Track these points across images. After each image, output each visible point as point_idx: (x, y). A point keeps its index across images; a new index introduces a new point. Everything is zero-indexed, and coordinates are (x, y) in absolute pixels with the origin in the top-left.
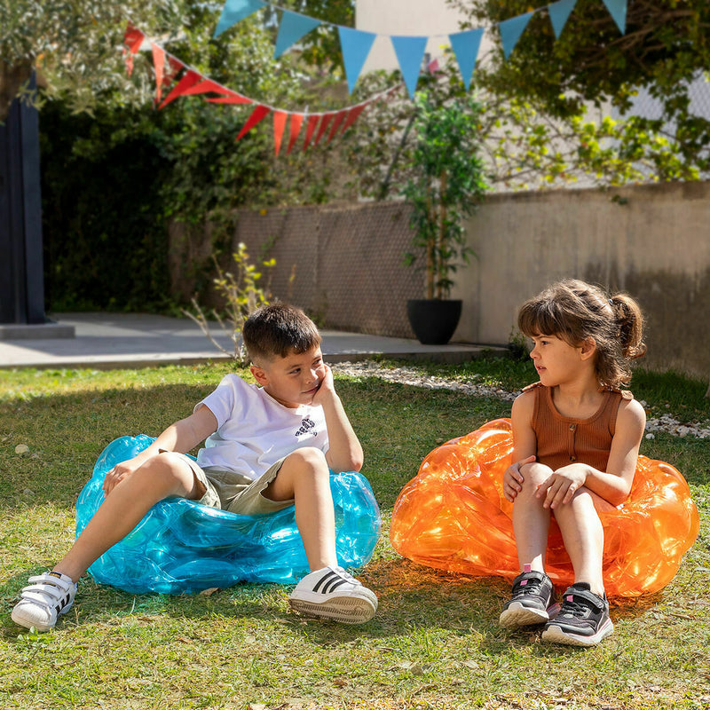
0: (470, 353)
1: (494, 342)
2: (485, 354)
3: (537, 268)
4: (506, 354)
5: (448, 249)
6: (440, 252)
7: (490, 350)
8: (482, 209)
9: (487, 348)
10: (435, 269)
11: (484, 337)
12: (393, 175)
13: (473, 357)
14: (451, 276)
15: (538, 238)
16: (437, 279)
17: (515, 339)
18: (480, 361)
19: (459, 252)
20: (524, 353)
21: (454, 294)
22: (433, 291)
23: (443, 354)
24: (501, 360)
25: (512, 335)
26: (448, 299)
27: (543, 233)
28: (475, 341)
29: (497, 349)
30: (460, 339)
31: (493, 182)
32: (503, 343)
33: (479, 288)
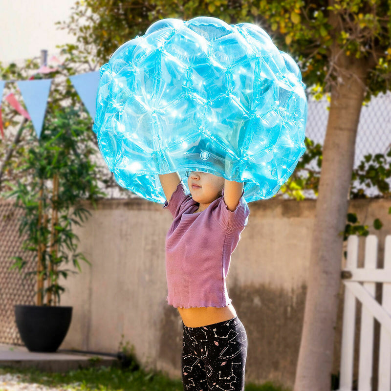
0: (77, 362)
1: (104, 351)
2: (93, 363)
3: (147, 277)
4: (114, 364)
5: (59, 255)
6: (50, 256)
7: (98, 361)
8: (98, 214)
9: (95, 357)
10: (45, 274)
11: (93, 347)
12: (6, 172)
13: (79, 366)
14: (61, 281)
15: (149, 247)
16: (46, 284)
17: (124, 348)
18: (87, 370)
19: (70, 257)
20: (133, 363)
21: (64, 301)
22: (42, 298)
23: (50, 362)
24: (108, 369)
25: (121, 343)
26: (57, 305)
27: (154, 242)
28: (85, 349)
29: (106, 358)
30: (69, 347)
31: (107, 187)
32: (112, 352)
33: (90, 295)
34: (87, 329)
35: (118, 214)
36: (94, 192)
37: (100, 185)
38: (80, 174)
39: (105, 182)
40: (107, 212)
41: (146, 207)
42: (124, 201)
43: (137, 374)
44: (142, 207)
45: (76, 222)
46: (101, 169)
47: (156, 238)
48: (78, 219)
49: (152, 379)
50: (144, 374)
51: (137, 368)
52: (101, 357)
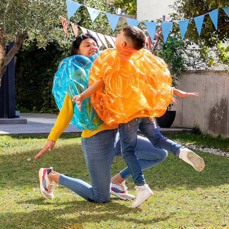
0: (178, 131)
1: (188, 127)
2: (184, 132)
3: (204, 100)
4: (192, 132)
8: (185, 76)
9: (184, 129)
11: (184, 126)
13: (179, 133)
15: (204, 88)
17: (195, 126)
18: (182, 134)
20: (199, 131)
23: (168, 131)
24: (190, 134)
25: (194, 124)
28: (181, 127)
29: (188, 130)
30: (175, 126)
31: (188, 66)
32: (191, 127)
33: (182, 106)
34: (181, 119)
35: (192, 76)
36: (183, 68)
37: (186, 65)
38: (178, 62)
39: (187, 64)
40: (188, 75)
41: (203, 73)
42: (195, 71)
43: (200, 136)
44: (201, 73)
45: (177, 79)
46: (185, 59)
47: (207, 85)
48: (177, 78)
49: (206, 137)
50: (203, 136)
51: (200, 133)
52: (186, 129)
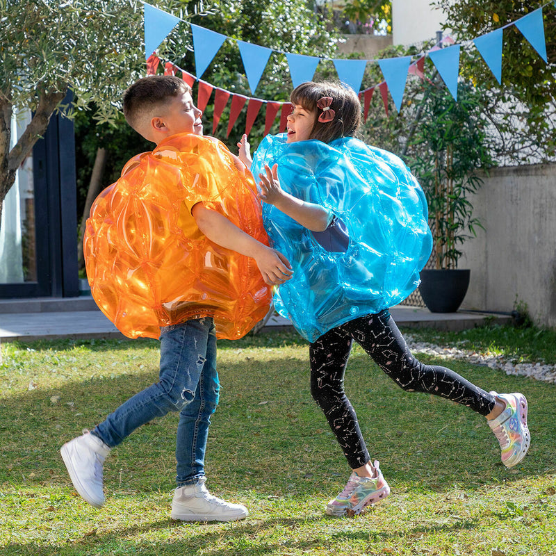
0: (473, 320)
1: (500, 310)
2: (488, 322)
3: (537, 239)
4: (508, 323)
5: (456, 221)
6: (447, 223)
7: (493, 319)
8: (490, 182)
9: (489, 316)
10: (443, 239)
11: (491, 307)
12: (410, 147)
13: (475, 324)
14: (458, 246)
15: (537, 211)
16: (445, 249)
17: (518, 307)
18: (482, 328)
19: (466, 223)
20: (526, 320)
21: (461, 264)
22: (441, 262)
23: (446, 321)
24: (501, 327)
25: (516, 302)
26: (455, 268)
27: (541, 205)
28: (484, 309)
29: (500, 316)
30: (469, 308)
31: (498, 155)
32: (508, 311)
33: (487, 258)
34: (485, 290)
35: (508, 179)
36: (486, 160)
37: (493, 153)
38: (471, 144)
39: (497, 151)
40: (498, 179)
41: (533, 172)
42: (514, 168)
43: (528, 331)
44: (530, 173)
45: (469, 190)
46: (493, 139)
47: (543, 201)
48: (472, 188)
49: (541, 336)
50: (536, 330)
51: (530, 325)
52: (495, 315)
